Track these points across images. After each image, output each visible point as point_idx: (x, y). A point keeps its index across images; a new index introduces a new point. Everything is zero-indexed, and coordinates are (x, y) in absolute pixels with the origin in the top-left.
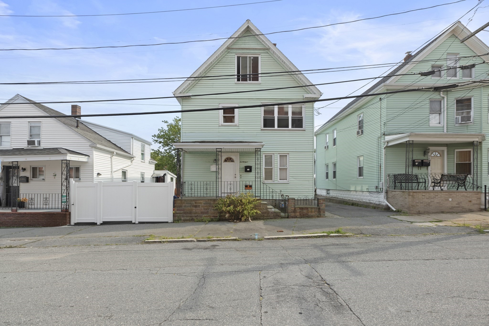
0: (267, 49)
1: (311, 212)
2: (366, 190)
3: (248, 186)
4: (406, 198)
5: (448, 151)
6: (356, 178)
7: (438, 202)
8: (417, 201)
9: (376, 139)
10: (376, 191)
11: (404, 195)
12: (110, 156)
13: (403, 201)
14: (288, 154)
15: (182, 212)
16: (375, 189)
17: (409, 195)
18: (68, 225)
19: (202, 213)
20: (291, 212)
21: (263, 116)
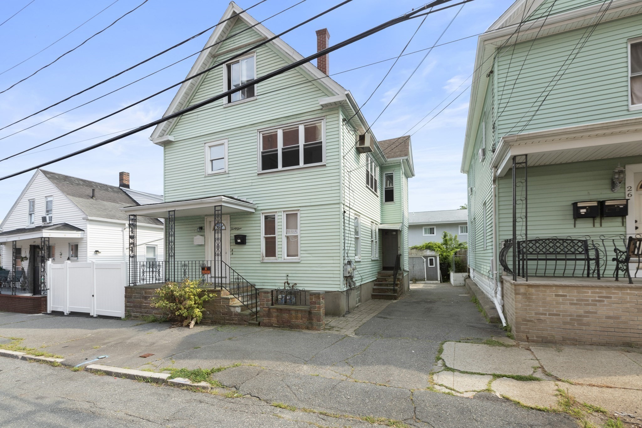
0: (264, 39)
1: (297, 318)
3: (206, 269)
4: (513, 299)
7: (611, 314)
8: (541, 310)
12: (120, 229)
14: (299, 210)
15: (132, 304)
17: (517, 293)
18: (43, 313)
20: (264, 316)
21: (261, 150)
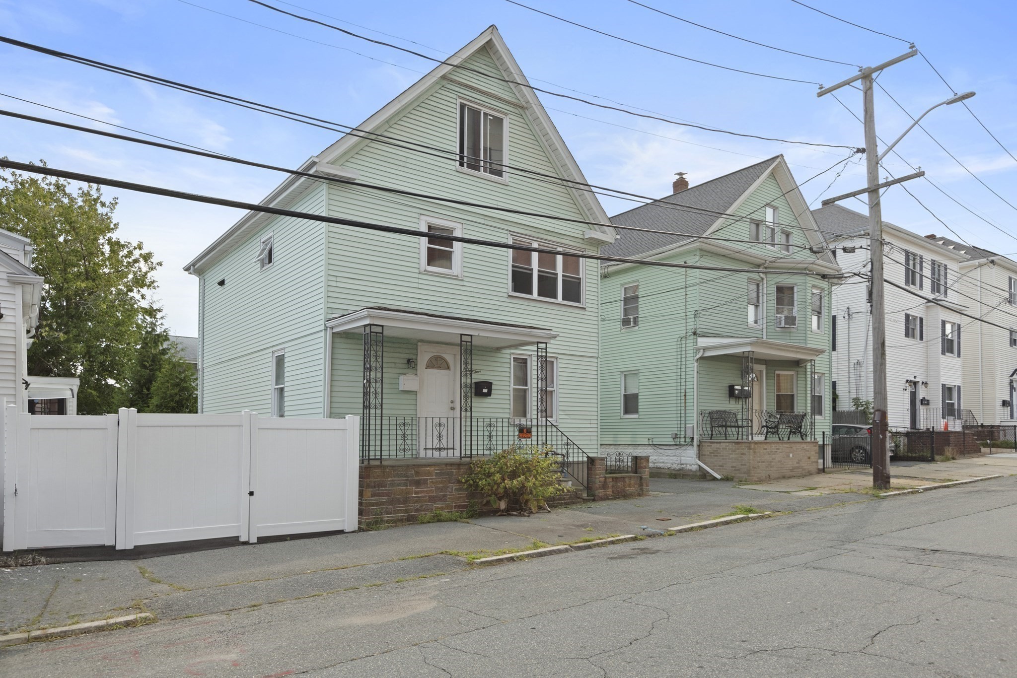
0: (522, 107)
2: (647, 443)
3: (525, 431)
4: (743, 454)
5: (767, 373)
6: (619, 417)
7: (779, 459)
9: (676, 340)
10: (673, 443)
11: (738, 449)
13: (738, 459)
14: (556, 358)
15: (384, 499)
16: (672, 440)
17: (750, 449)
19: (433, 499)
20: (600, 489)
21: (511, 262)
